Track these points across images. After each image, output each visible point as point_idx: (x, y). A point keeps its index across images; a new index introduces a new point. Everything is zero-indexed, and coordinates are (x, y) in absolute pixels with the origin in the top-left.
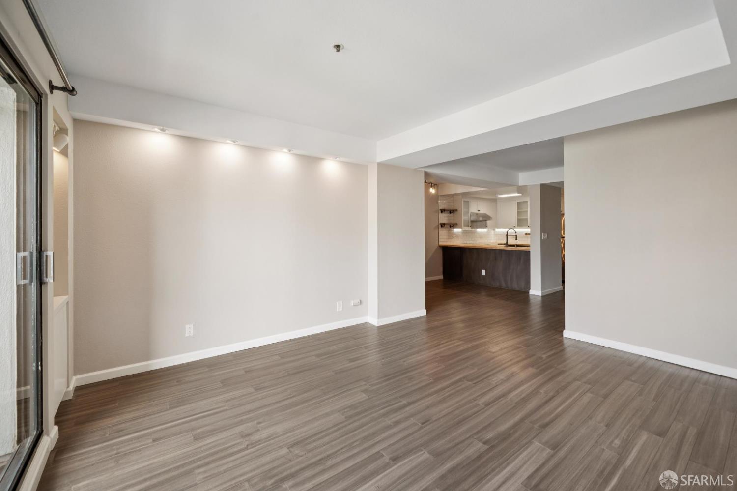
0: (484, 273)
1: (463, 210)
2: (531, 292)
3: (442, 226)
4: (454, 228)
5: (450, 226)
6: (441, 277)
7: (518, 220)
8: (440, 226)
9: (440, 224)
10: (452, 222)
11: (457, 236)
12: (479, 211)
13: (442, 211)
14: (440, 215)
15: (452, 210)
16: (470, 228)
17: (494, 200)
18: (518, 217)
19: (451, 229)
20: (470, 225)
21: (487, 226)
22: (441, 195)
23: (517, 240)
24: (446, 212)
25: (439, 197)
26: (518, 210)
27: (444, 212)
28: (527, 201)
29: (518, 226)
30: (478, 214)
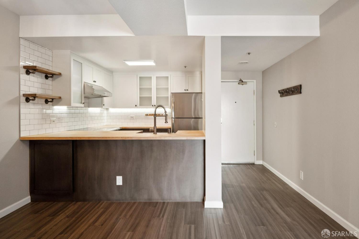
0: (119, 180)
1: (74, 76)
2: (207, 205)
3: (27, 100)
4: (53, 105)
5: (47, 102)
6: (27, 200)
7: (140, 98)
8: (23, 99)
9: (24, 95)
10: (51, 93)
11: (59, 118)
12: (94, 81)
13: (29, 70)
14: (24, 76)
15: (50, 72)
16: (83, 105)
17: (110, 72)
18: (140, 95)
19: (47, 106)
20: (83, 102)
21: (104, 105)
22: (26, 39)
23: (167, 122)
24: (36, 72)
25: (22, 41)
26: (141, 87)
27: (33, 73)
28: (151, 77)
29: (140, 105)
30: (94, 86)
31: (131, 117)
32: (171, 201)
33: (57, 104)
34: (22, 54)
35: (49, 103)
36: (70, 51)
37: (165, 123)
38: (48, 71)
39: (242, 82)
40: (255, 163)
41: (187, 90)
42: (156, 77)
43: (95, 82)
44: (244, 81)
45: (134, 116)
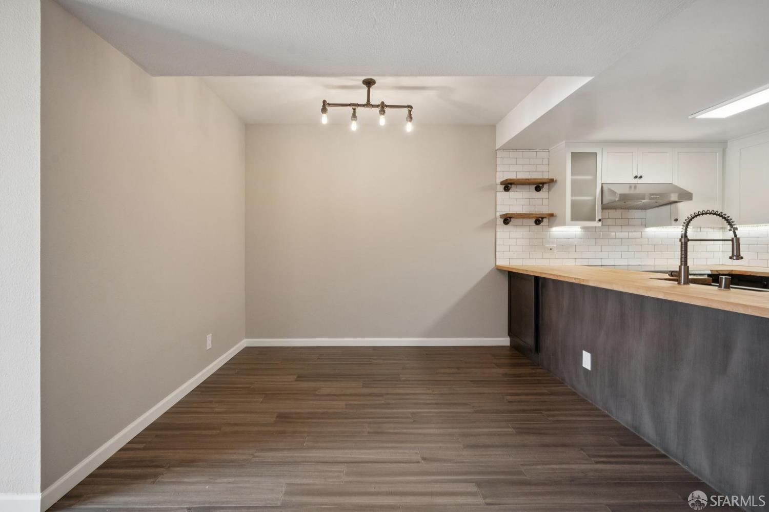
0: (587, 360)
3: (506, 222)
4: (550, 226)
5: (538, 222)
8: (500, 221)
9: (501, 216)
10: (544, 210)
13: (508, 186)
14: (502, 194)
16: (600, 224)
19: (539, 228)
20: (598, 218)
21: (676, 220)
22: (504, 149)
23: (740, 258)
25: (498, 153)
30: (638, 185)
34: (498, 168)
35: (543, 224)
36: (564, 142)
37: (732, 256)
43: (641, 177)
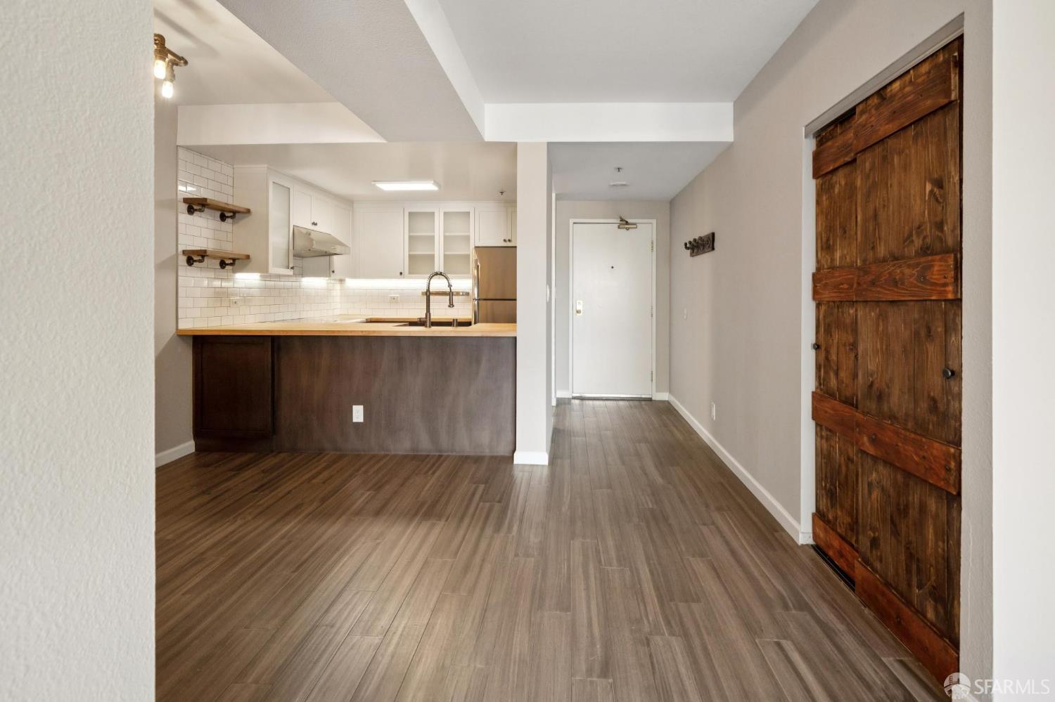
0: (358, 414)
1: (275, 214)
2: (519, 458)
3: (190, 261)
4: (234, 272)
5: (223, 264)
7: (411, 257)
8: (183, 259)
9: (184, 252)
10: (231, 248)
11: (247, 298)
12: (315, 224)
13: (195, 206)
14: (184, 218)
15: (231, 207)
16: (290, 272)
17: (347, 203)
18: (410, 251)
19: (223, 273)
20: (291, 266)
21: (333, 272)
22: (188, 148)
23: (453, 306)
24: (206, 209)
25: (181, 153)
26: (411, 234)
27: (200, 211)
28: (434, 213)
29: (410, 273)
30: (312, 233)
31: (391, 297)
32: (454, 454)
33: (241, 270)
34: (181, 176)
35: (227, 267)
36: (266, 166)
37: (449, 306)
38: (227, 206)
39: (627, 223)
40: (653, 399)
41: (509, 241)
42: (445, 213)
44: (629, 221)
45: (397, 297)
